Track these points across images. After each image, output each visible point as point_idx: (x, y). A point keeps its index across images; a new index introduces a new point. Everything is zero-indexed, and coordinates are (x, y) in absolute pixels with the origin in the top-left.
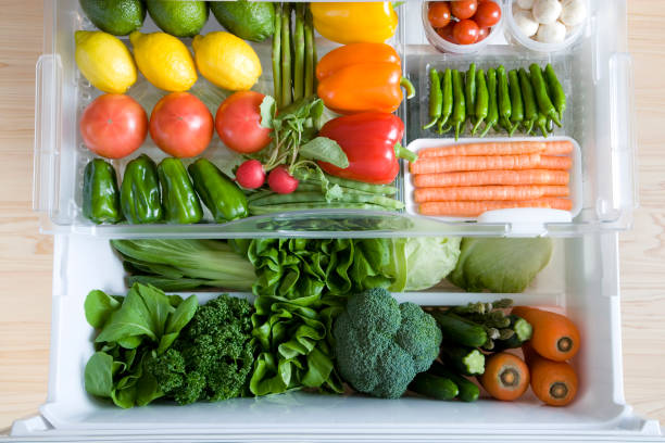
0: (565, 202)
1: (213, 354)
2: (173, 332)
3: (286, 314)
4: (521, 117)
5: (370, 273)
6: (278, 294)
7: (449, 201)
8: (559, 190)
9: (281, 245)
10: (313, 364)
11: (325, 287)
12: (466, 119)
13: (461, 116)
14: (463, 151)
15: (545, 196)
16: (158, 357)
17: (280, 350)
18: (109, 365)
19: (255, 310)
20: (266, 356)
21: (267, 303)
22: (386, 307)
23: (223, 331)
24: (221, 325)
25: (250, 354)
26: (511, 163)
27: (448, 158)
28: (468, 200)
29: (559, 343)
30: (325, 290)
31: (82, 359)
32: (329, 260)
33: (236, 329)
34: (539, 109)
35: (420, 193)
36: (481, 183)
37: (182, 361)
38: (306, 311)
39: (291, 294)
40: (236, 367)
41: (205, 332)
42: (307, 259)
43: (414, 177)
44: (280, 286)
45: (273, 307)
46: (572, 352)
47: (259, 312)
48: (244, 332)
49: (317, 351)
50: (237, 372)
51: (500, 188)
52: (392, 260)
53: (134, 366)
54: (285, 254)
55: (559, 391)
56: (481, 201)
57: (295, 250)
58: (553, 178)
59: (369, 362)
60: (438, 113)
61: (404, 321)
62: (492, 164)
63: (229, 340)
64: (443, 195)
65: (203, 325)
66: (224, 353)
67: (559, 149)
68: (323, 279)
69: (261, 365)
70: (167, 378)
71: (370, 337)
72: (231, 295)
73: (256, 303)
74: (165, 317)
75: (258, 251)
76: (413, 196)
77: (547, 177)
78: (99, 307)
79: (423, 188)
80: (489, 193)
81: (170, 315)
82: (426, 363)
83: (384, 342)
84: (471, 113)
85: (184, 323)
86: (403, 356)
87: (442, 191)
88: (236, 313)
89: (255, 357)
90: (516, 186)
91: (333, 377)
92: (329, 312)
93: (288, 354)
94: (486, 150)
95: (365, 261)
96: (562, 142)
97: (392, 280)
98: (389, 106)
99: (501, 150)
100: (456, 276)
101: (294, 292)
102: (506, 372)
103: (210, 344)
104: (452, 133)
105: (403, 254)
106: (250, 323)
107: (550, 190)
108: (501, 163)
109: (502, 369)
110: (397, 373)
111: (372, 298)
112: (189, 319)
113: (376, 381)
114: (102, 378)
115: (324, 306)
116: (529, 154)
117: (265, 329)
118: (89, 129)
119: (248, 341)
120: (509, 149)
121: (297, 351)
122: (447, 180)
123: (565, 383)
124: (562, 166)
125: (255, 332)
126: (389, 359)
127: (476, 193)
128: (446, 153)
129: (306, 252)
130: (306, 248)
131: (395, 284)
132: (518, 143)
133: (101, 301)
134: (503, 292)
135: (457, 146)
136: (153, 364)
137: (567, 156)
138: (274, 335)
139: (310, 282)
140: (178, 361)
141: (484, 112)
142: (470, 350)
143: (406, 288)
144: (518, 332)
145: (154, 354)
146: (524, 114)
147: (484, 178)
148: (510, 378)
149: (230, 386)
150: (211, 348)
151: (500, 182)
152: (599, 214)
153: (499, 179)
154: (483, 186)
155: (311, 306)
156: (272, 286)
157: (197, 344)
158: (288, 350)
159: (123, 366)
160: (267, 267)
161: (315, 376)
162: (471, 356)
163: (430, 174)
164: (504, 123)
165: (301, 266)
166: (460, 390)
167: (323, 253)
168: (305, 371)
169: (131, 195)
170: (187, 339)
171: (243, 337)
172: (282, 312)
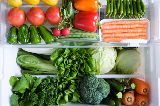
0: (145, 37)
1: (46, 94)
2: (35, 88)
3: (67, 82)
4: (132, 13)
5: (90, 70)
6: (64, 76)
7: (112, 37)
8: (143, 34)
9: (65, 62)
10: (74, 96)
11: (77, 74)
12: (117, 14)
13: (116, 13)
14: (116, 23)
15: (140, 35)
16: (31, 95)
17: (65, 92)
18: (17, 98)
19: (58, 81)
20: (61, 94)
21: (61, 79)
22: (94, 80)
23: (49, 87)
24: (48, 85)
25: (56, 93)
26: (130, 26)
27: (111, 25)
28: (117, 37)
29: (143, 90)
30: (77, 75)
31: (9, 96)
32: (78, 66)
33: (52, 86)
34: (138, 11)
35: (104, 35)
36: (121, 32)
37: (37, 96)
38: (72, 81)
39: (68, 76)
40: (52, 97)
41: (44, 87)
42: (72, 66)
43: (102, 30)
44: (64, 74)
45: (63, 80)
46: (147, 93)
47: (59, 81)
48: (54, 87)
49: (75, 92)
50: (53, 99)
51: (126, 33)
52: (96, 65)
53: (24, 97)
54: (66, 65)
55: (143, 104)
56: (121, 37)
57: (69, 64)
58: (142, 30)
59: (90, 96)
60: (109, 12)
61: (99, 84)
62: (124, 27)
63: (51, 90)
64: (110, 36)
65: (43, 86)
66: (49, 94)
67: (144, 22)
68: (77, 72)
69: (59, 96)
70: (33, 101)
71: (90, 88)
72: (51, 76)
73: (58, 79)
74: (32, 83)
75: (58, 64)
76: (102, 36)
77: (140, 30)
78: (14, 81)
79: (105, 34)
80: (124, 35)
81: (34, 82)
82: (106, 96)
83: (94, 90)
84: (118, 12)
85: (38, 85)
86: (99, 94)
87: (110, 34)
88: (52, 82)
89: (58, 94)
90: (131, 33)
91: (80, 99)
92: (79, 81)
93: (67, 93)
94: (122, 23)
95: (88, 67)
96: (144, 20)
97: (96, 71)
98: (95, 10)
99: (127, 23)
100: (114, 69)
101: (69, 75)
102: (128, 98)
103: (45, 91)
104: (113, 18)
105: (99, 65)
106: (56, 84)
107: (141, 34)
108: (127, 26)
109: (127, 97)
110: (98, 99)
111: (91, 78)
112: (39, 84)
113: (92, 101)
114: (15, 101)
115: (77, 79)
116: (135, 24)
117: (61, 86)
118: (9, 18)
119: (56, 89)
120: (129, 22)
121: (69, 92)
122: (112, 31)
123: (145, 101)
124: (144, 27)
125: (58, 87)
126: (95, 95)
127: (120, 35)
128: (111, 24)
129: (72, 64)
130: (72, 63)
131: (97, 72)
132: (132, 21)
133: (14, 79)
134: (128, 74)
135: (114, 22)
136: (29, 97)
137: (146, 24)
138: (63, 87)
139: (73, 72)
140: (36, 97)
141: (122, 12)
142: (118, 92)
143: (100, 73)
144: (132, 87)
145: (29, 94)
146: (134, 13)
147: (122, 31)
148: (129, 100)
149: (51, 103)
150: (45, 92)
151: (126, 32)
152: (155, 40)
153: (126, 31)
154: (122, 33)
155: (73, 79)
156: (62, 74)
157: (42, 91)
158: (67, 92)
159: (21, 98)
160: (61, 68)
161: (75, 98)
162: (119, 93)
163: (106, 30)
164: (128, 15)
165: (70, 68)
166: (115, 103)
167: (76, 64)
168: (72, 98)
169: (20, 35)
170: (39, 90)
171: (54, 89)
172: (65, 81)
